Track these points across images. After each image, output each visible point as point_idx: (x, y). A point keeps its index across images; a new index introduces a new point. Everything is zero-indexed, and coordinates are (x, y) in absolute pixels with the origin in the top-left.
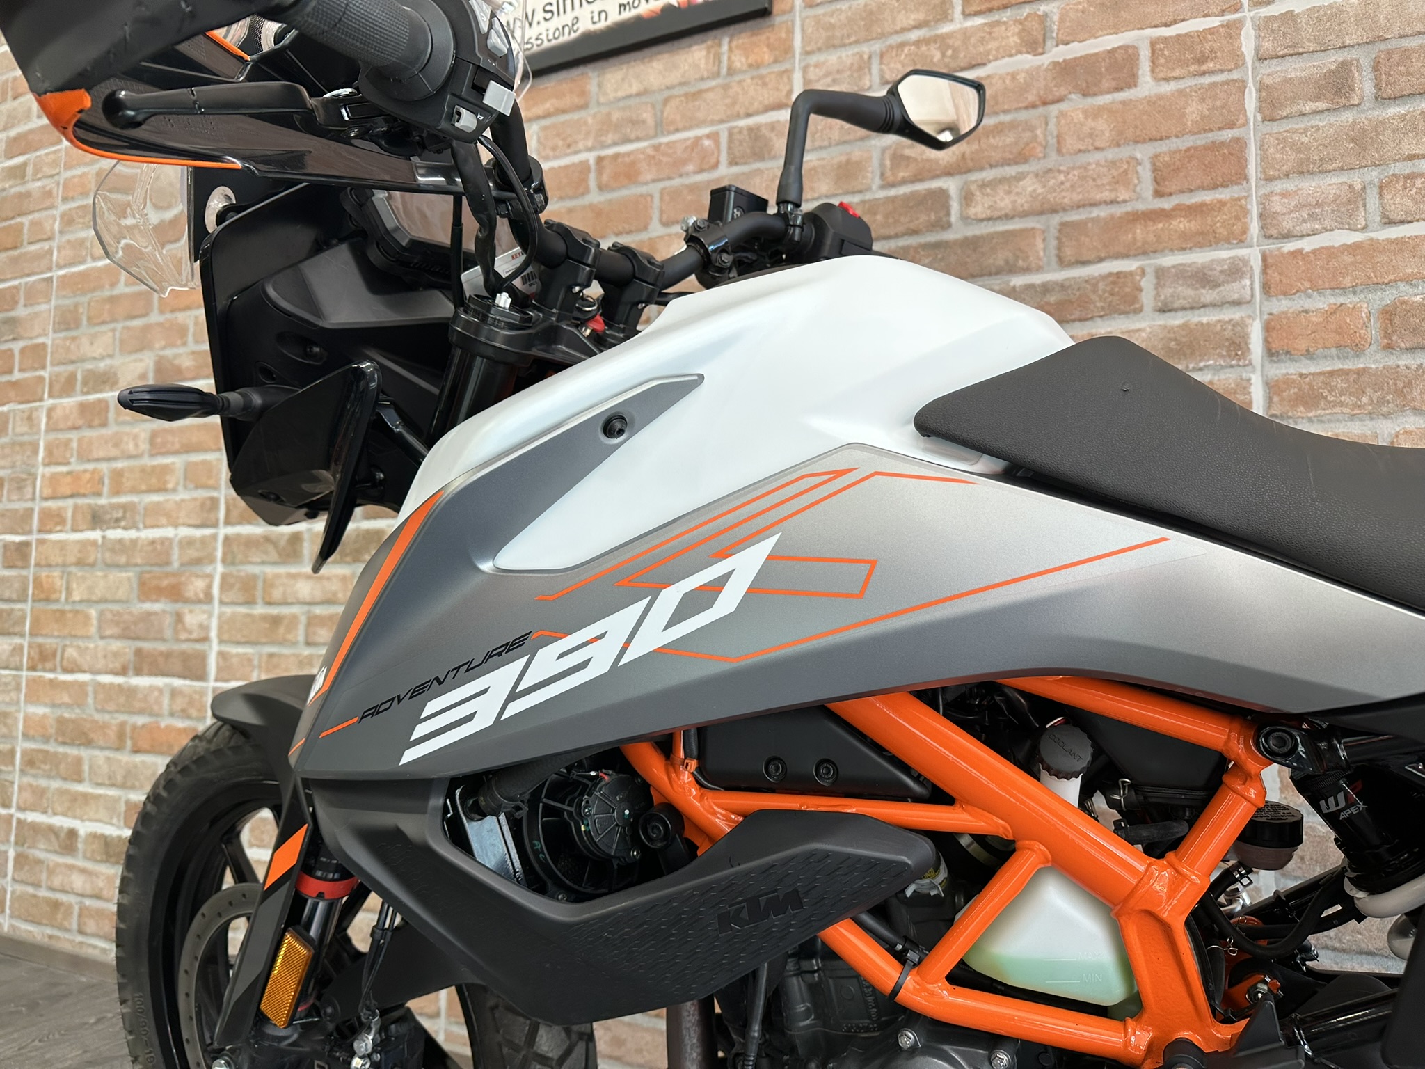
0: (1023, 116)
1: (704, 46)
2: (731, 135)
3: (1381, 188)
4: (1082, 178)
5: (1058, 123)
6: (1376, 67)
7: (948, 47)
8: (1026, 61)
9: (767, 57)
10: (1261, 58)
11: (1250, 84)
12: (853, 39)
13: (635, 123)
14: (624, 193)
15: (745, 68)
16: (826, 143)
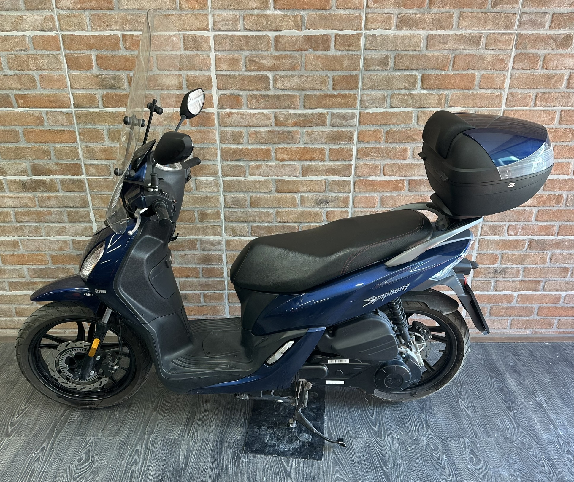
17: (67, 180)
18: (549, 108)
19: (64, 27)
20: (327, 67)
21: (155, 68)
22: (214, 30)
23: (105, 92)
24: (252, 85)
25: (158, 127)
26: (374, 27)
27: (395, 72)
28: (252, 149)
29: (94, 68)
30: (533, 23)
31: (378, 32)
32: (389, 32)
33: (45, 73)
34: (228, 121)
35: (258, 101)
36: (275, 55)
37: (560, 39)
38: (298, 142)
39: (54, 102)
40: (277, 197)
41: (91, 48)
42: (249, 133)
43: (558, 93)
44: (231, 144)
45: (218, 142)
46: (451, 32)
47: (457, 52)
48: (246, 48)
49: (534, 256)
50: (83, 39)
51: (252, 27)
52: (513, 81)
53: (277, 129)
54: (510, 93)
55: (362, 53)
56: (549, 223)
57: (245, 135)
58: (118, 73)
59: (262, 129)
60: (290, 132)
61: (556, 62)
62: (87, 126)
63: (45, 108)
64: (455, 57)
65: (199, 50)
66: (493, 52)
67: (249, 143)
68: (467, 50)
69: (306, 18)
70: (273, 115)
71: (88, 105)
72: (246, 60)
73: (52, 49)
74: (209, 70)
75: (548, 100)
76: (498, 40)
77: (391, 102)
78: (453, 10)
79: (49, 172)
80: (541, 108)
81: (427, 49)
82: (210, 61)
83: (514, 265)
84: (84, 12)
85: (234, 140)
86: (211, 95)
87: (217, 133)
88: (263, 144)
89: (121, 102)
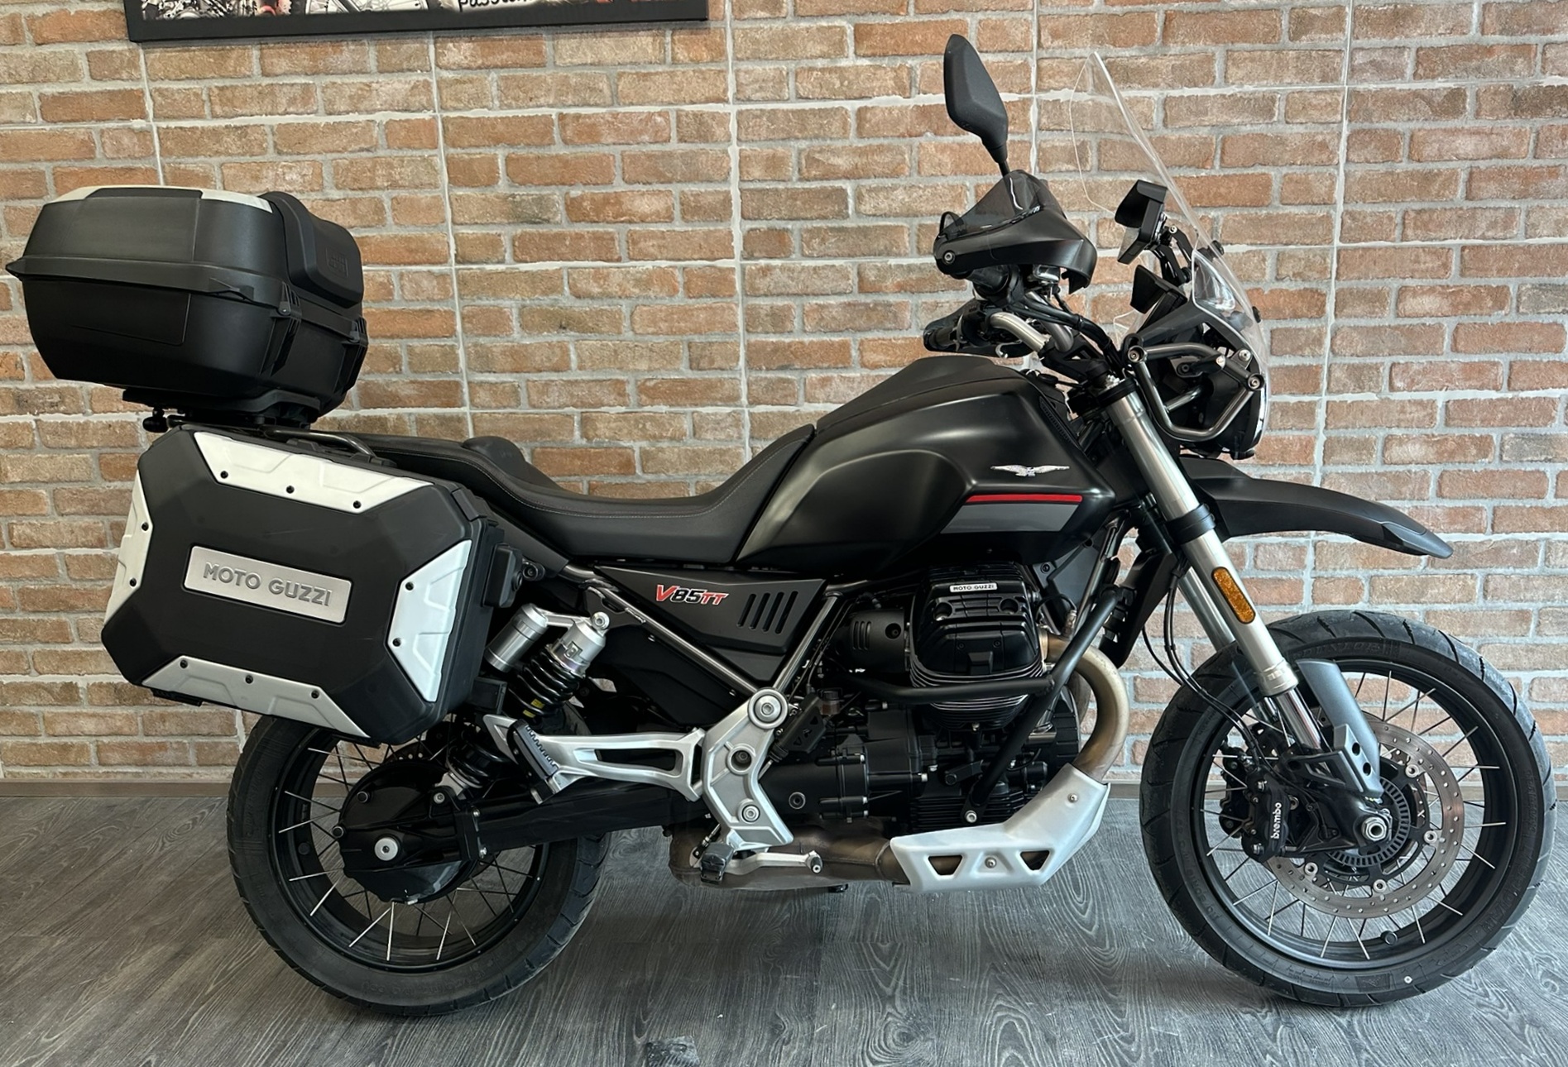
0: (896, 142)
1: (649, 33)
2: (678, 117)
3: (1098, 225)
4: (933, 195)
5: (919, 152)
6: (1099, 150)
7: (846, 79)
8: (898, 100)
9: (705, 56)
10: (1040, 129)
11: (1034, 146)
12: (774, 56)
13: (592, 90)
14: (587, 149)
15: (687, 60)
16: (756, 138)
17: (430, 416)
18: (1434, 243)
19: (450, 103)
20: (963, 167)
21: (618, 180)
22: (738, 100)
23: (519, 230)
24: (812, 208)
25: (621, 302)
26: (1055, 85)
27: (1102, 175)
28: (811, 343)
29: (500, 182)
30: (1378, 67)
31: (1064, 95)
32: (1084, 97)
33: (403, 193)
34: (762, 284)
35: (823, 240)
36: (857, 148)
37: (1438, 99)
38: (906, 326)
39: (417, 251)
41: (497, 141)
42: (806, 308)
43: (1451, 209)
44: (767, 333)
45: (741, 330)
46: (1212, 92)
47: (1229, 131)
48: (800, 135)
49: (1444, 583)
50: (483, 125)
51: (813, 92)
52: (1350, 187)
53: (863, 299)
54: (1347, 212)
55: (1033, 137)
56: (1468, 503)
57: (796, 313)
58: (546, 191)
59: (833, 301)
60: (890, 305)
61: (1436, 146)
62: (478, 302)
63: (399, 264)
64: (1224, 140)
65: (707, 142)
66: (1301, 129)
67: (805, 331)
68: (1249, 126)
69: (918, 72)
70: (855, 271)
71: (483, 259)
72: (799, 159)
73: (422, 147)
74: (726, 180)
75: (1430, 226)
76: (1310, 104)
77: (1098, 237)
78: (1211, 49)
79: (394, 401)
80: (1418, 243)
81: (1165, 125)
82: (728, 162)
83: (1402, 605)
84: (488, 74)
85: (773, 326)
86: (730, 232)
87: (740, 312)
88: (834, 331)
89: (548, 249)
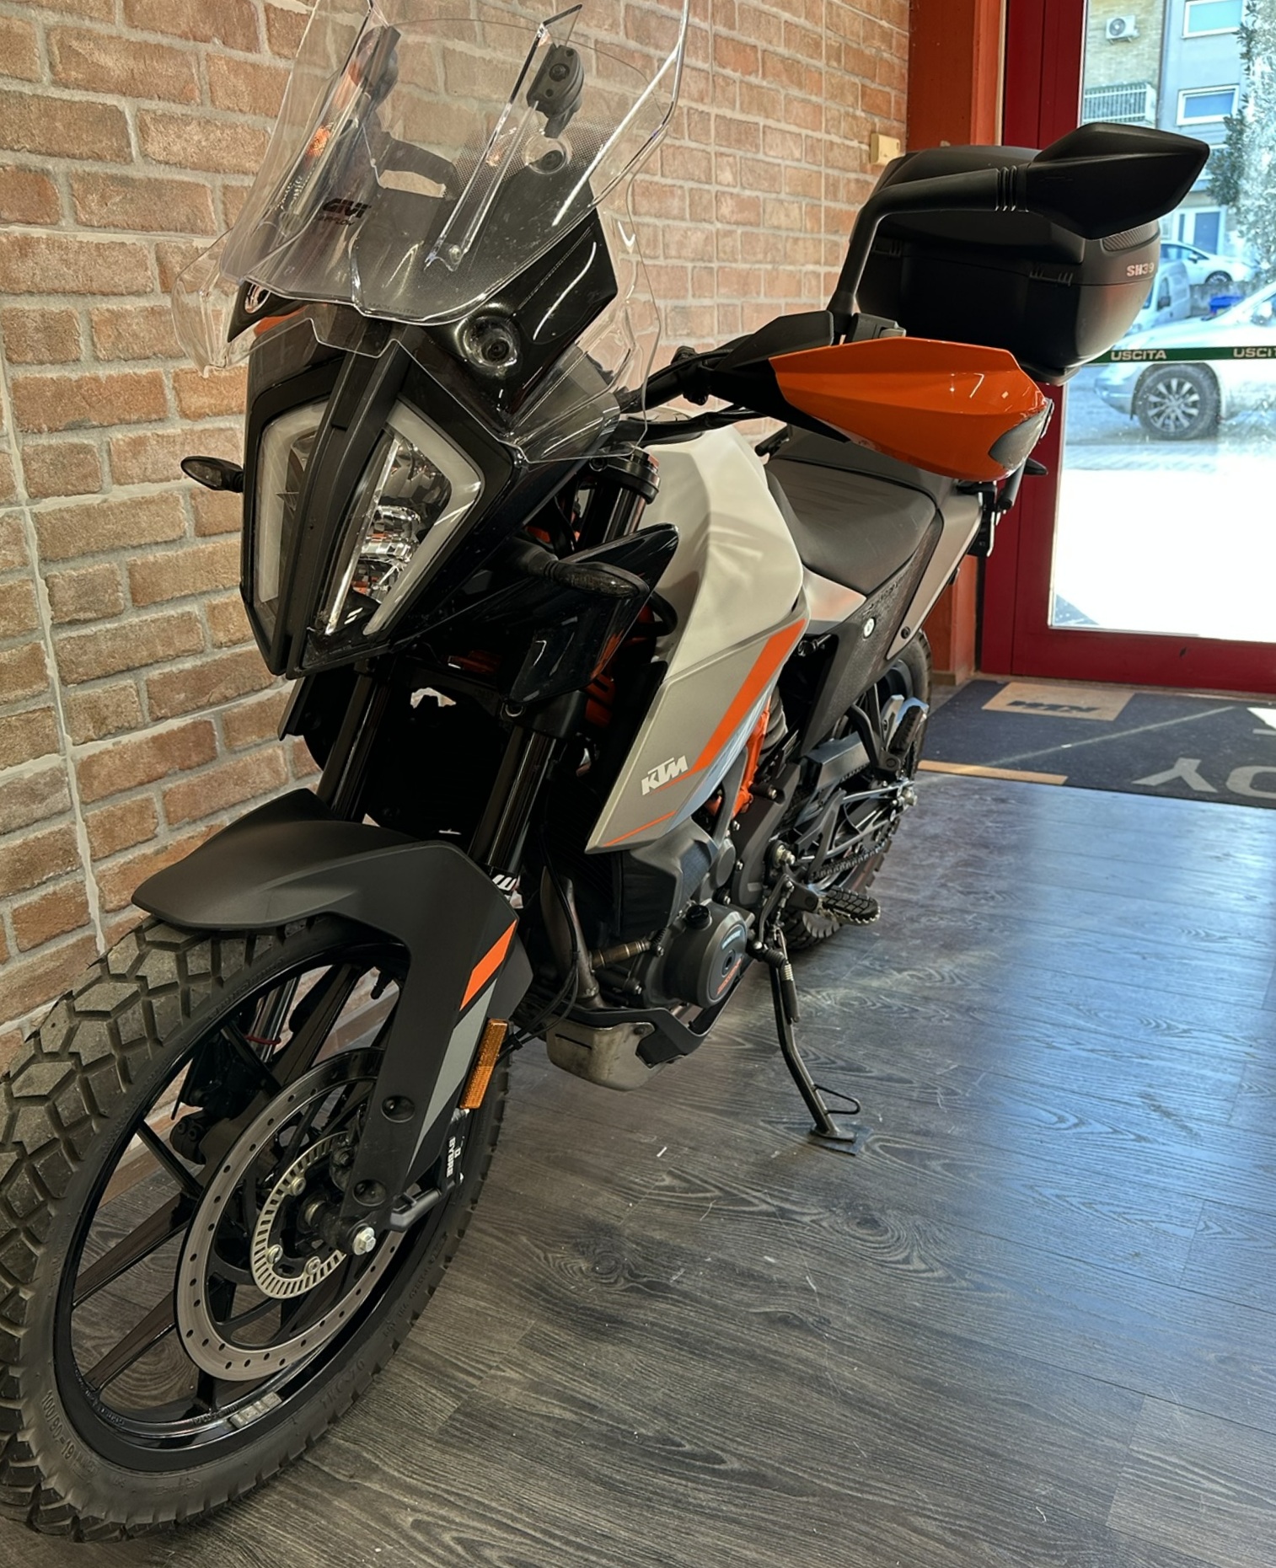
0: (178, 44)
5: (208, 68)
20: (261, 103)
24: (79, 138)
28: (109, 379)
34: (22, 271)
36: (130, 42)
40: (203, 551)
42: (95, 318)
44: (42, 363)
57: (82, 326)
59: (131, 304)
67: (98, 359)
70: (154, 255)
72: (48, 44)
85: (49, 349)
88: (137, 358)
